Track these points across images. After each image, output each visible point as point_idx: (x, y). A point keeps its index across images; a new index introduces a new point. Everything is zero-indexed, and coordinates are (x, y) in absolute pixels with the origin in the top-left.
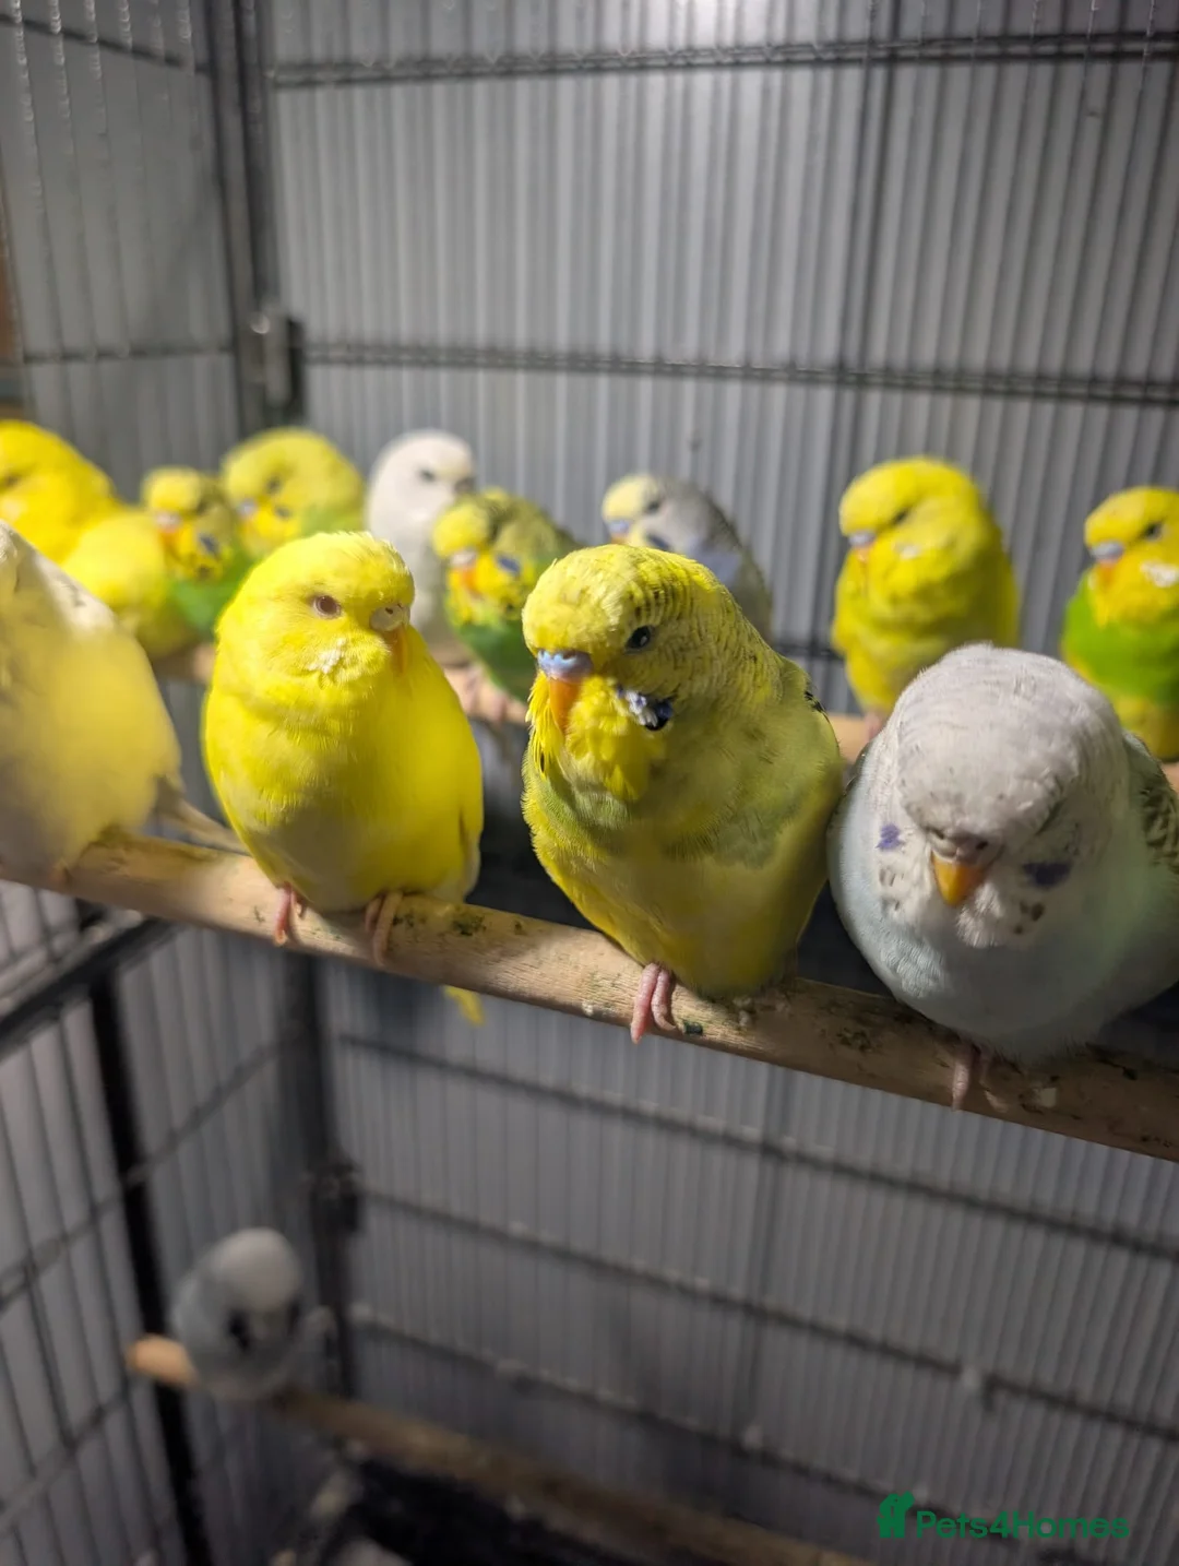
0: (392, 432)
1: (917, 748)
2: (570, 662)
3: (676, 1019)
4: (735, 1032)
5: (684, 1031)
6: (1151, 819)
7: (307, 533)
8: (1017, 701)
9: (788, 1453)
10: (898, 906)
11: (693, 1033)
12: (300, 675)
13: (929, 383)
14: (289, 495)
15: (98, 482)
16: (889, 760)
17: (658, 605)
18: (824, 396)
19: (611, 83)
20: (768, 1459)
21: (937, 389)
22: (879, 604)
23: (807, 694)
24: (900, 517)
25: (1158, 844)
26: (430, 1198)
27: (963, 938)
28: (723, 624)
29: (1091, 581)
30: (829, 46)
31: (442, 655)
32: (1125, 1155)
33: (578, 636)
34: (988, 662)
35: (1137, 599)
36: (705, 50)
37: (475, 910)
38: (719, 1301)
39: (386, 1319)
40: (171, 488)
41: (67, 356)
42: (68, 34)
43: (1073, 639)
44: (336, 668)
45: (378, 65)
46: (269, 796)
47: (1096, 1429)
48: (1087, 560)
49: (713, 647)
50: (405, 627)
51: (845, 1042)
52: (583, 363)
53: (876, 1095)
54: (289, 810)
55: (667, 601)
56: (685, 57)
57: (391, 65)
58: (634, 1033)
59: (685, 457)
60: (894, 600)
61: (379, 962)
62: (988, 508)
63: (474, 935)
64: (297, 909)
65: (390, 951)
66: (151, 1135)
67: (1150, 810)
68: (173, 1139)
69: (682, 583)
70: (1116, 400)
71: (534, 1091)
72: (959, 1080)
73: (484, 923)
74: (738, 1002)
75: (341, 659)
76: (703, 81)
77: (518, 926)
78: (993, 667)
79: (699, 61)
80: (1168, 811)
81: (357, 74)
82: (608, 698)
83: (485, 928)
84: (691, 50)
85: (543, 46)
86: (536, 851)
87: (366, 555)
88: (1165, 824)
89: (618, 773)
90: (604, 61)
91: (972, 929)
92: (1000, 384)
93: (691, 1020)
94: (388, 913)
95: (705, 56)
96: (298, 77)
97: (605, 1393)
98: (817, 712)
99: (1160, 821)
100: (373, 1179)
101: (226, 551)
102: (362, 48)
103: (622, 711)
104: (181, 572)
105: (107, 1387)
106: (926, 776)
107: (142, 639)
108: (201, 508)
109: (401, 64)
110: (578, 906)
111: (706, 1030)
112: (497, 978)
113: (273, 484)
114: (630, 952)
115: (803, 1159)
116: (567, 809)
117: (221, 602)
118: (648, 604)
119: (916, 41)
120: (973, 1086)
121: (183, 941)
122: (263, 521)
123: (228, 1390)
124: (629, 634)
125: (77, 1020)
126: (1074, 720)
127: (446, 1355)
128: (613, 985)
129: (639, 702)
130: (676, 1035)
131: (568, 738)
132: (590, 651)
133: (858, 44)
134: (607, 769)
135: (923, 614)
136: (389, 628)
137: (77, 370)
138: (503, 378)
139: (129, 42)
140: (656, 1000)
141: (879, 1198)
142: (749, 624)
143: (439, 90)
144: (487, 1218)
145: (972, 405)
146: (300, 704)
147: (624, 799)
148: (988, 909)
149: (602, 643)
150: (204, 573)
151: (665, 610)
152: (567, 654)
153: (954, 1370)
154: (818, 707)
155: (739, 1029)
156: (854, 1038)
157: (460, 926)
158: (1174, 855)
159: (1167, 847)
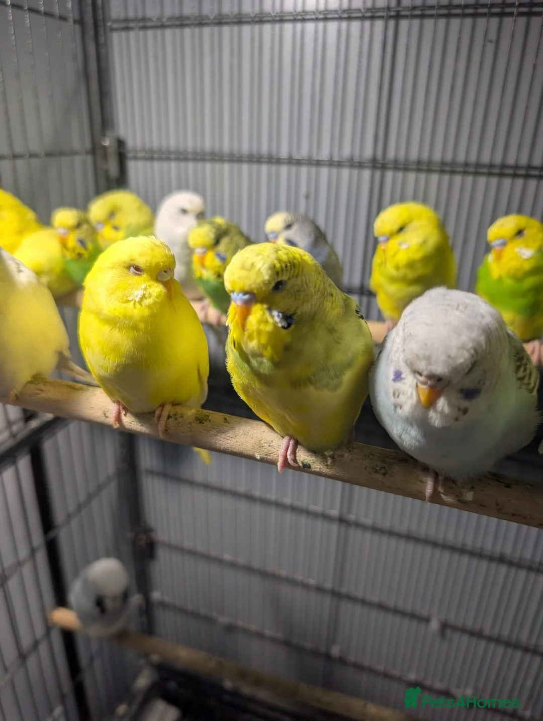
0: (166, 191)
1: (411, 334)
2: (246, 297)
3: (298, 461)
4: (326, 467)
5: (302, 467)
6: (518, 367)
7: (126, 237)
8: (457, 313)
9: (351, 658)
10: (401, 407)
11: (306, 468)
12: (125, 302)
13: (414, 167)
14: (119, 220)
15: (30, 215)
16: (398, 340)
17: (287, 270)
18: (367, 174)
19: (267, 28)
20: (342, 661)
21: (419, 170)
22: (390, 269)
23: (357, 311)
24: (401, 229)
25: (522, 379)
26: (187, 544)
27: (430, 423)
28: (317, 279)
29: (491, 258)
30: (368, 10)
31: (189, 295)
32: (505, 522)
33: (250, 285)
34: (444, 295)
35: (514, 264)
36: (311, 12)
37: (206, 412)
38: (320, 589)
39: (168, 599)
40: (64, 217)
41: (15, 157)
42: (14, 6)
43: (481, 285)
44: (142, 299)
45: (159, 19)
46: (109, 359)
47: (492, 646)
48: (488, 248)
49: (312, 289)
50: (172, 279)
51: (376, 472)
52: (255, 159)
53: (392, 496)
54: (118, 365)
55: (291, 269)
56: (301, 15)
57: (164, 20)
58: (279, 468)
59: (302, 202)
60: (397, 268)
61: (161, 436)
62: (442, 225)
63: (205, 423)
64: (123, 413)
65: (166, 431)
66: (59, 515)
67: (518, 363)
68: (69, 517)
69: (298, 261)
70: (501, 175)
71: (234, 494)
72: (429, 488)
73: (210, 418)
74: (327, 453)
75: (144, 295)
76: (310, 27)
77: (225, 419)
78: (447, 297)
79: (307, 17)
80: (526, 364)
81: (149, 24)
82: (264, 314)
83: (210, 421)
84: (305, 12)
85: (236, 10)
86: (233, 385)
87: (153, 246)
88: (525, 370)
89: (269, 349)
90: (263, 17)
91: (435, 419)
92: (448, 168)
93: (305, 462)
94: (165, 413)
95: (311, 15)
96: (123, 25)
97: (268, 632)
98: (361, 320)
99: (522, 369)
100: (161, 535)
101: (90, 246)
102: (152, 12)
103: (270, 320)
104: (69, 256)
105: (40, 631)
106: (414, 347)
107: (50, 288)
108: (78, 225)
109: (169, 19)
110: (253, 410)
111: (312, 466)
112: (215, 443)
113: (112, 214)
114: (277, 431)
115: (358, 525)
116: (246, 366)
117: (87, 270)
118: (282, 270)
119: (409, 7)
120: (435, 491)
121: (73, 427)
122: (107, 232)
123: (96, 631)
124: (273, 284)
125: (24, 463)
126: (484, 322)
127: (195, 615)
128: (269, 446)
129: (278, 316)
130: (298, 469)
131: (246, 333)
132: (255, 291)
133: (382, 9)
134: (264, 347)
135: (411, 275)
136: (166, 280)
137: (20, 163)
138: (217, 166)
139: (42, 9)
140: (289, 453)
141: (393, 542)
142: (329, 280)
143: (187, 31)
144: (213, 553)
145: (435, 178)
146: (125, 316)
147: (272, 360)
148: (442, 410)
149: (261, 288)
150: (80, 255)
151: (290, 272)
152: (245, 293)
153: (427, 620)
154: (362, 317)
155: (327, 466)
156: (380, 470)
157: (199, 419)
158: (529, 384)
159: (526, 381)
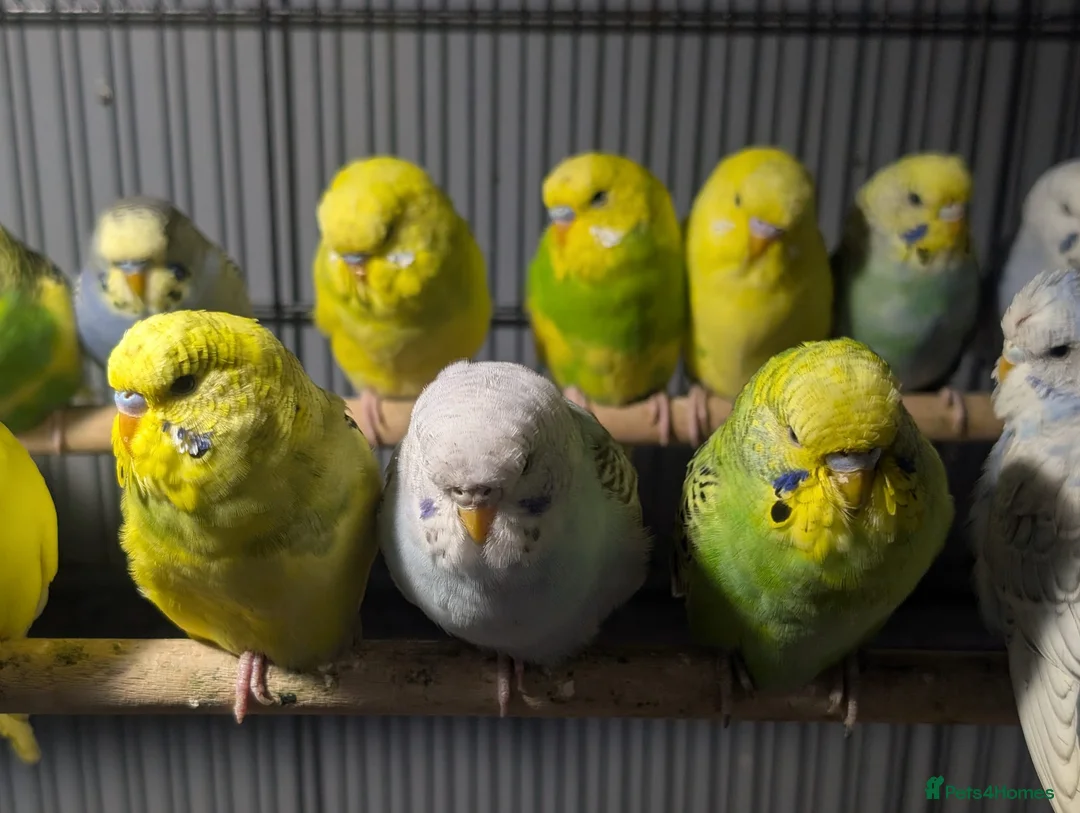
3: (272, 694)
4: (324, 693)
5: (280, 703)
6: (602, 468)
10: (444, 554)
11: (288, 702)
25: (609, 485)
35: (587, 257)
51: (412, 681)
58: (237, 715)
63: (79, 663)
67: (601, 462)
72: (502, 690)
73: (84, 652)
74: (322, 669)
77: (116, 648)
80: (614, 460)
83: (86, 656)
88: (613, 469)
93: (285, 692)
99: (609, 468)
111: (299, 697)
112: (107, 696)
128: (215, 678)
130: (273, 708)
140: (253, 683)
148: (503, 538)
155: (326, 690)
156: (418, 676)
157: (64, 658)
158: (621, 490)
159: (616, 485)
